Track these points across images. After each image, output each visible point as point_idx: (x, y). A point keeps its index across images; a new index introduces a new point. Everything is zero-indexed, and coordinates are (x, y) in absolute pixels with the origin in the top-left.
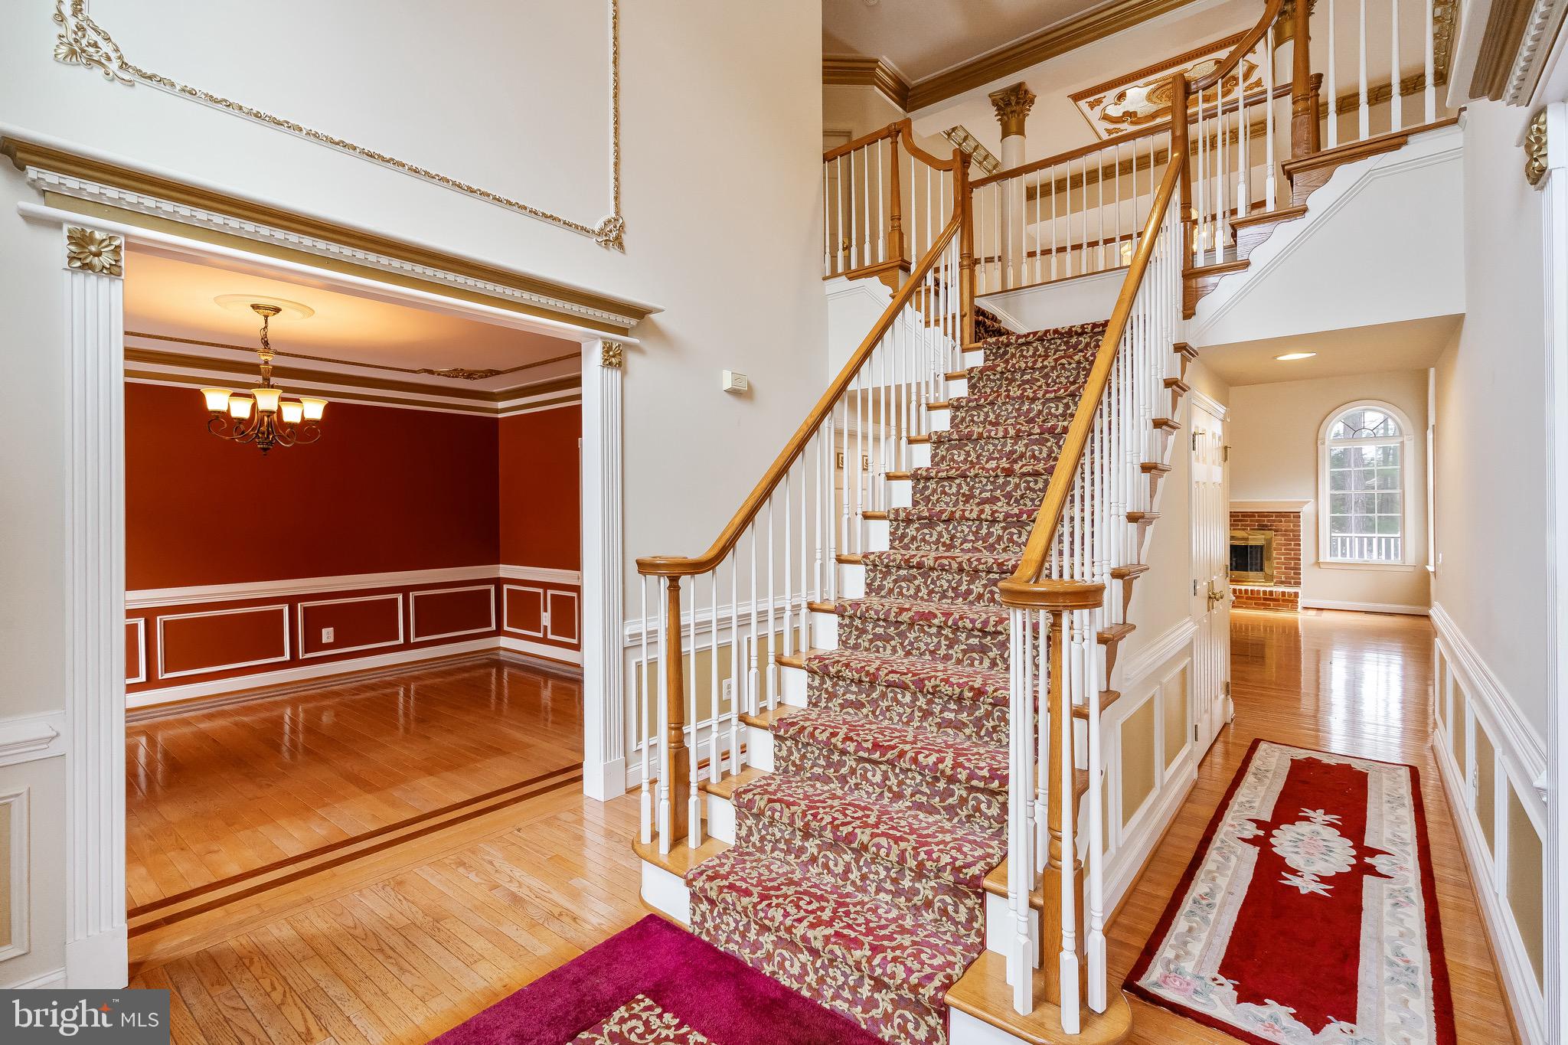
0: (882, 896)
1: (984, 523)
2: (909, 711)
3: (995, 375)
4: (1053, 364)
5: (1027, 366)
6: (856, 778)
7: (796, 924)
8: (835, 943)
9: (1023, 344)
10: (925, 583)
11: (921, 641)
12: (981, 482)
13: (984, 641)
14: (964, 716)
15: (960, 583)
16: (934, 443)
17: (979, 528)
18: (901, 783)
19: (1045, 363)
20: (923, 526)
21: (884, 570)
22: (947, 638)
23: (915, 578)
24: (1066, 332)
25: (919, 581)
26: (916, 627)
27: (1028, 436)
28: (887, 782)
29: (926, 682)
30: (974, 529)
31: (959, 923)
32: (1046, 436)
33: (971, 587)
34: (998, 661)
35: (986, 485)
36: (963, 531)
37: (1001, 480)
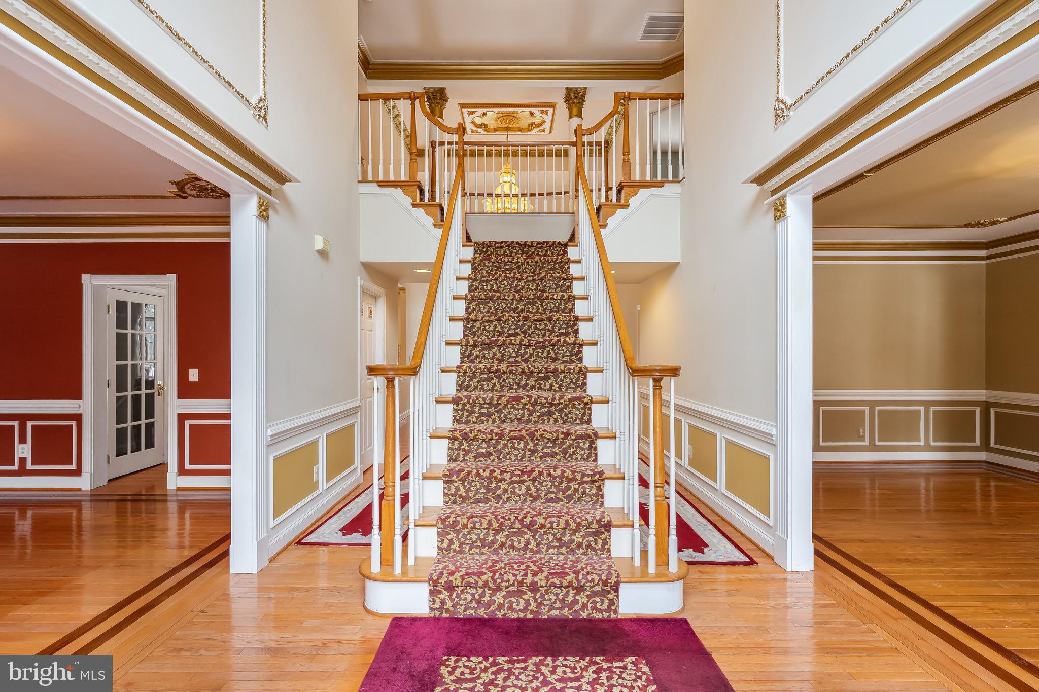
0: (551, 551)
1: (523, 347)
2: (522, 452)
3: (489, 263)
4: (523, 261)
6: (508, 494)
7: (524, 578)
8: (553, 578)
10: (499, 381)
11: (512, 413)
12: (508, 324)
13: (550, 409)
14: (557, 449)
15: (521, 380)
16: (468, 300)
17: (519, 349)
18: (538, 490)
19: (519, 260)
20: (484, 349)
21: (471, 375)
22: (528, 410)
23: (492, 379)
25: (495, 380)
26: (509, 406)
27: (526, 299)
28: (529, 492)
29: (536, 433)
30: (516, 350)
31: (597, 549)
32: (536, 300)
33: (528, 382)
34: (558, 419)
35: (512, 326)
36: (509, 352)
37: (521, 323)
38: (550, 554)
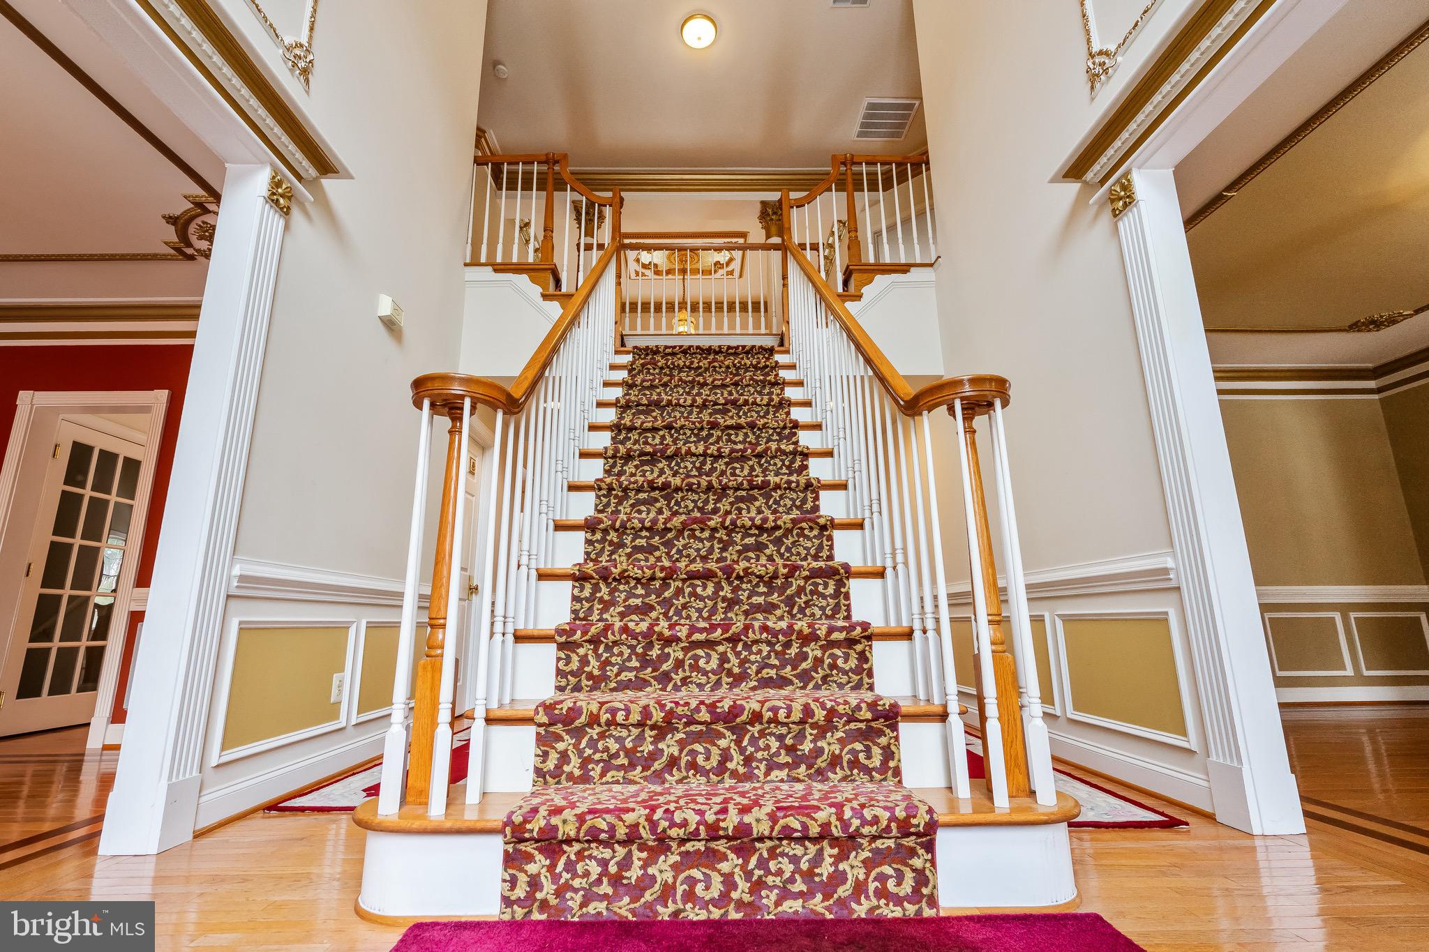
0: (777, 774)
1: (708, 459)
2: (710, 603)
4: (707, 366)
5: (685, 365)
7: (722, 817)
8: (785, 816)
9: (669, 354)
10: (668, 505)
11: (690, 547)
12: (685, 434)
13: (760, 539)
14: (775, 598)
15: (706, 502)
16: (621, 407)
17: (703, 464)
18: (743, 662)
19: (701, 364)
20: (643, 463)
21: (620, 494)
22: (720, 541)
23: (657, 500)
24: (706, 349)
25: (662, 503)
26: (686, 533)
27: (713, 405)
28: (726, 666)
29: (736, 566)
30: (698, 465)
31: (873, 769)
32: (729, 407)
33: (718, 505)
34: (775, 557)
35: (690, 437)
36: (686, 467)
37: (704, 433)
38: (774, 781)
